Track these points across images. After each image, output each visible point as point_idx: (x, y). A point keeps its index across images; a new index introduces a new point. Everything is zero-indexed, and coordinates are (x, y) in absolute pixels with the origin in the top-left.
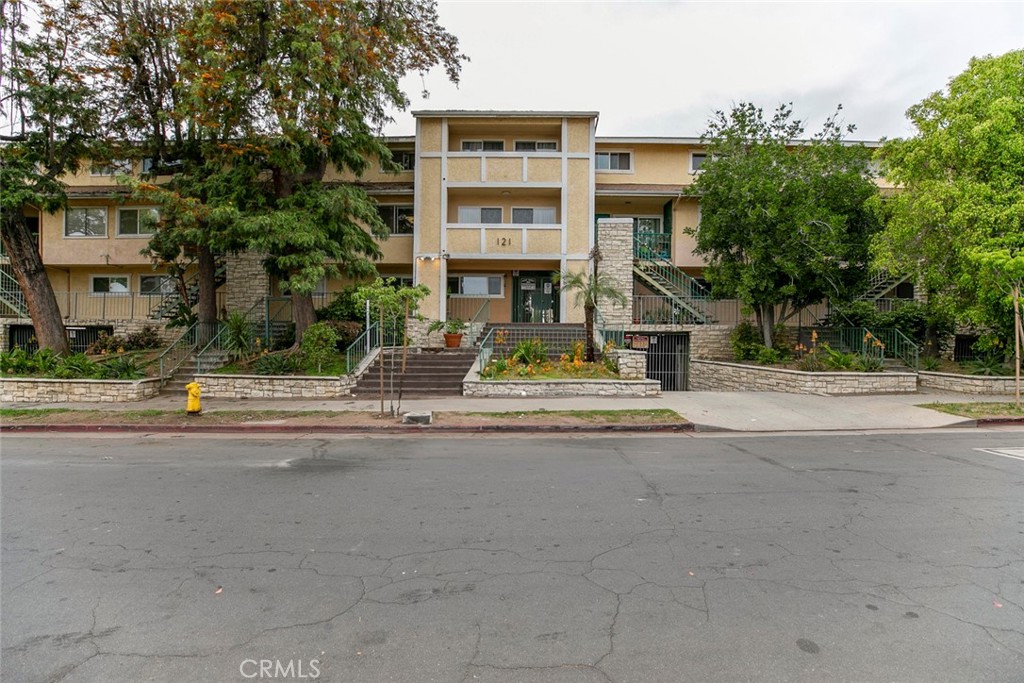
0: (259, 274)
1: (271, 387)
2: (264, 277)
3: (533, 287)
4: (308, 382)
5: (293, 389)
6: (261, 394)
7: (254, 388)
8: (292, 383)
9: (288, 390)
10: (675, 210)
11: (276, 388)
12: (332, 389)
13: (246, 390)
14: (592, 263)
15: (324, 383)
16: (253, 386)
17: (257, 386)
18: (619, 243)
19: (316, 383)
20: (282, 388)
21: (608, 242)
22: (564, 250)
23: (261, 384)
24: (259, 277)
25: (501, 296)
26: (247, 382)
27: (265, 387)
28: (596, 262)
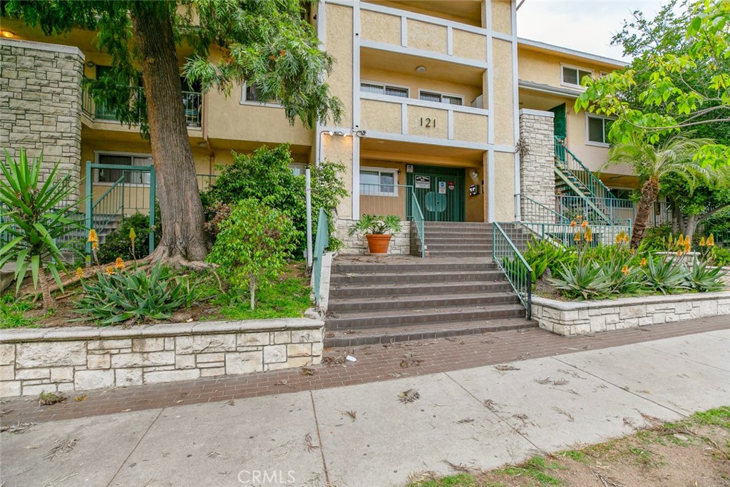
0: (62, 138)
1: (137, 359)
2: (72, 142)
3: (427, 186)
4: (242, 339)
5: (200, 358)
6: (106, 380)
7: (86, 366)
8: (200, 343)
9: (190, 361)
10: (568, 113)
11: (154, 359)
12: (304, 349)
13: (57, 374)
14: (517, 156)
15: (284, 337)
16: (81, 359)
17: (95, 360)
18: (542, 137)
19: (263, 338)
20: (169, 358)
21: (533, 135)
22: (491, 139)
23: (106, 352)
24: (60, 142)
25: (395, 194)
26: (60, 350)
27: (120, 360)
28: (522, 156)
